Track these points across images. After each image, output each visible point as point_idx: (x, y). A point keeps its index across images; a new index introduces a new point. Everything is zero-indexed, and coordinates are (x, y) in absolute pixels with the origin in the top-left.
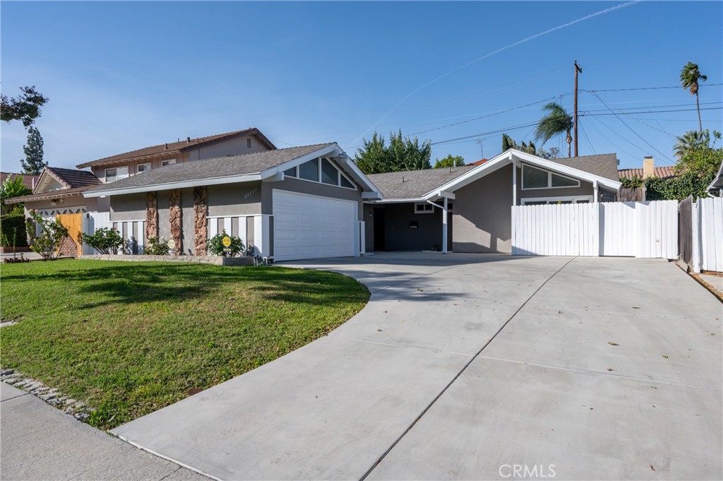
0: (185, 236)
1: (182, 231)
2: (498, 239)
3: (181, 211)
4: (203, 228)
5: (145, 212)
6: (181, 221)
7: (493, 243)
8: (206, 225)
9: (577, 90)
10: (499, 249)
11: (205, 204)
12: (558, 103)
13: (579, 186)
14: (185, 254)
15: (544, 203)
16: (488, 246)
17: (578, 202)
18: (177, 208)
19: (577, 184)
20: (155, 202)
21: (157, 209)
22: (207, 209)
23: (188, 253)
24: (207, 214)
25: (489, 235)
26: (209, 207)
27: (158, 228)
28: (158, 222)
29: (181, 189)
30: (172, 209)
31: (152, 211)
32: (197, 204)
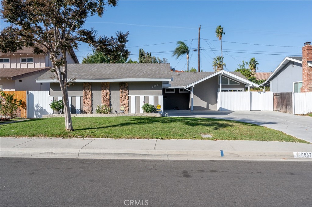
0: (112, 105)
1: (110, 102)
2: (210, 105)
3: (110, 92)
4: (126, 101)
5: (83, 92)
6: (110, 97)
7: (208, 106)
8: (128, 99)
9: (199, 38)
10: (210, 109)
11: (127, 89)
12: (185, 43)
13: (239, 85)
14: (112, 113)
15: (227, 91)
16: (206, 107)
17: (239, 91)
18: (107, 91)
19: (238, 84)
20: (91, 87)
21: (92, 91)
22: (128, 92)
23: (115, 112)
24: (128, 94)
25: (206, 103)
26: (129, 91)
27: (92, 100)
28: (92, 97)
29: (110, 82)
30: (103, 91)
31: (88, 92)
32: (121, 89)
